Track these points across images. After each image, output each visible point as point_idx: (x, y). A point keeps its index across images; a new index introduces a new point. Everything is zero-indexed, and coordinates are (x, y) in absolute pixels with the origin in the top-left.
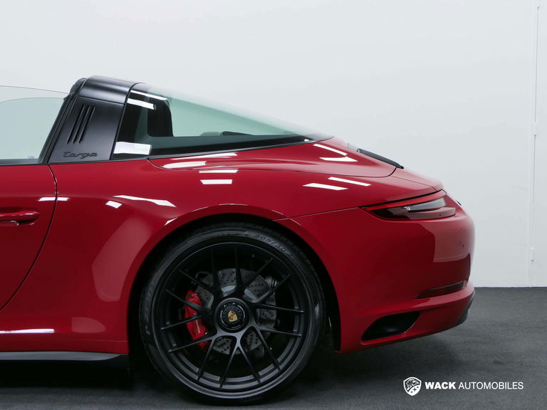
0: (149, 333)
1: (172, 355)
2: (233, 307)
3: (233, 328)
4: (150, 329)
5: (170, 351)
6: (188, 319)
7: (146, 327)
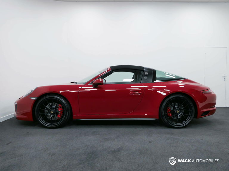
1: (167, 119)
2: (178, 110)
3: (178, 114)
4: (163, 114)
6: (168, 113)
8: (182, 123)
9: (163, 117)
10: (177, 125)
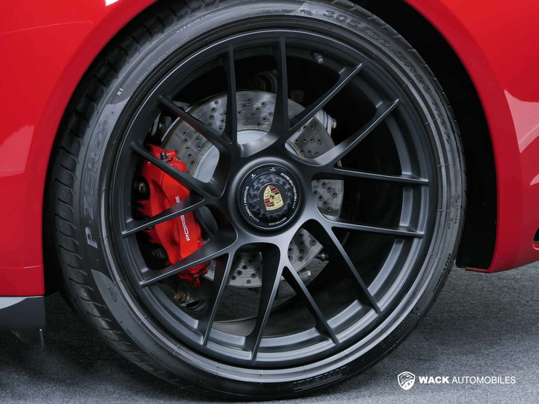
0: (95, 245)
1: (146, 291)
2: (274, 178)
3: (272, 226)
4: (96, 236)
5: (141, 283)
6: (158, 216)
7: (87, 231)
8: (326, 334)
9: (100, 278)
10: (263, 357)
